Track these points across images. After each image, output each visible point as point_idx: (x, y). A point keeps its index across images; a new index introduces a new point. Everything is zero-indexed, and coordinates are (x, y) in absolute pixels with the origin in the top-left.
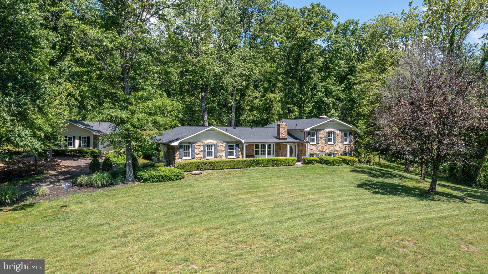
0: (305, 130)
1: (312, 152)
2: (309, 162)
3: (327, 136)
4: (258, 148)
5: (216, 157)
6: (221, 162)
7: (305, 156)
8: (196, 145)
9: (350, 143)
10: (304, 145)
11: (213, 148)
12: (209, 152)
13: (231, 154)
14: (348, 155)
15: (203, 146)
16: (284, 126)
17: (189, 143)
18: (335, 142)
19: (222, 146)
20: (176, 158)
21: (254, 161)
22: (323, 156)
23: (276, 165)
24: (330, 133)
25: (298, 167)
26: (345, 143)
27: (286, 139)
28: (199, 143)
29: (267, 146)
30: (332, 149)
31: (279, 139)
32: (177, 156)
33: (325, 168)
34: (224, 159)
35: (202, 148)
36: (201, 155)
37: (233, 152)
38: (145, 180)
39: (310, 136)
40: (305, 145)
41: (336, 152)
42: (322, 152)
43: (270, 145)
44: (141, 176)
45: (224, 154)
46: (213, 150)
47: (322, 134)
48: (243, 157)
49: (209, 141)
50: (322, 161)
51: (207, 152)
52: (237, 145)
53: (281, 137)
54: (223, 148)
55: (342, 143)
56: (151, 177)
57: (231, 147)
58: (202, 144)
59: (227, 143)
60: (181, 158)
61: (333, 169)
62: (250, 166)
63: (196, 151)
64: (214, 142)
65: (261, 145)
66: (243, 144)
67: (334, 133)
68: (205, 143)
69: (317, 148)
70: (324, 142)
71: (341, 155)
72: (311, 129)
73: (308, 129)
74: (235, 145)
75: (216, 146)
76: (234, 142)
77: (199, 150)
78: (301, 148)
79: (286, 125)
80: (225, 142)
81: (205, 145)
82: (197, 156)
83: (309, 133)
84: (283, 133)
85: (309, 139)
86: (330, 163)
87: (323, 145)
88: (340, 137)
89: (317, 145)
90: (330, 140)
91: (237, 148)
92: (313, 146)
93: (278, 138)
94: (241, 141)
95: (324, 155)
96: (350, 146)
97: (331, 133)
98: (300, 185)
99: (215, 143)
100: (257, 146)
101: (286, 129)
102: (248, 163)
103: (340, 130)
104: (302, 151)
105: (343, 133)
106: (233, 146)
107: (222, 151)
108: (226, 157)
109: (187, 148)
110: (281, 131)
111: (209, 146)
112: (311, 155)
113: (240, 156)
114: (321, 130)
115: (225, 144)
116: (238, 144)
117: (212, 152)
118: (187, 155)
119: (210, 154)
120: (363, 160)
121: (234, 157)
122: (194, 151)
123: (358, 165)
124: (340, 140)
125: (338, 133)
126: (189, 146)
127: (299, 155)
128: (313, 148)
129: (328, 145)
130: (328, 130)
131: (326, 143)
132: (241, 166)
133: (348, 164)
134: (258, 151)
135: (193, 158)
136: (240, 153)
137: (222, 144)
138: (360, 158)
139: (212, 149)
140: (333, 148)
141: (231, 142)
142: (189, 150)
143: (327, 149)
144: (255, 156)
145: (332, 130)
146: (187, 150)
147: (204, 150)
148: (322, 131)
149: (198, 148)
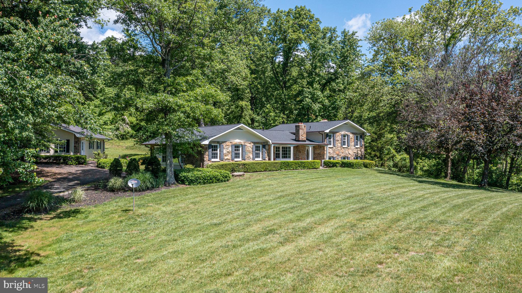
0: (325, 131)
1: (330, 155)
3: (342, 139)
4: (279, 151)
5: (243, 159)
7: (325, 159)
8: (224, 144)
9: (361, 146)
13: (258, 155)
15: (232, 146)
17: (218, 142)
18: (348, 146)
19: (250, 146)
27: (305, 141)
28: (227, 143)
30: (346, 152)
32: (206, 158)
34: (251, 161)
35: (230, 149)
36: (229, 157)
39: (328, 138)
40: (324, 148)
41: (349, 156)
42: (338, 155)
43: (290, 148)
44: (186, 177)
45: (251, 156)
46: (241, 152)
47: (338, 137)
49: (237, 141)
51: (235, 153)
52: (264, 147)
53: (300, 139)
54: (251, 149)
55: (354, 146)
57: (258, 148)
58: (230, 144)
60: (209, 160)
62: (281, 168)
64: (242, 142)
65: (282, 148)
67: (348, 135)
68: (234, 143)
69: (334, 151)
72: (329, 131)
74: (261, 146)
75: (243, 146)
76: (261, 143)
77: (228, 151)
78: (318, 151)
79: (305, 127)
82: (226, 158)
83: (327, 135)
85: (328, 141)
87: (339, 148)
88: (353, 140)
89: (334, 148)
90: (344, 143)
91: (264, 150)
93: (297, 140)
96: (361, 150)
97: (345, 136)
100: (278, 148)
101: (305, 130)
102: (279, 166)
103: (352, 133)
104: (319, 154)
105: (355, 136)
107: (250, 152)
108: (253, 159)
109: (215, 148)
110: (300, 133)
111: (237, 147)
113: (267, 159)
115: (252, 144)
117: (239, 154)
118: (215, 156)
119: (237, 156)
121: (260, 159)
122: (223, 151)
123: (374, 168)
125: (351, 136)
126: (217, 146)
128: (331, 151)
129: (343, 148)
130: (343, 133)
131: (341, 146)
132: (273, 169)
134: (279, 154)
135: (222, 159)
136: (266, 155)
139: (239, 150)
141: (258, 143)
142: (217, 151)
143: (342, 153)
147: (232, 151)
148: (338, 134)
149: (227, 149)
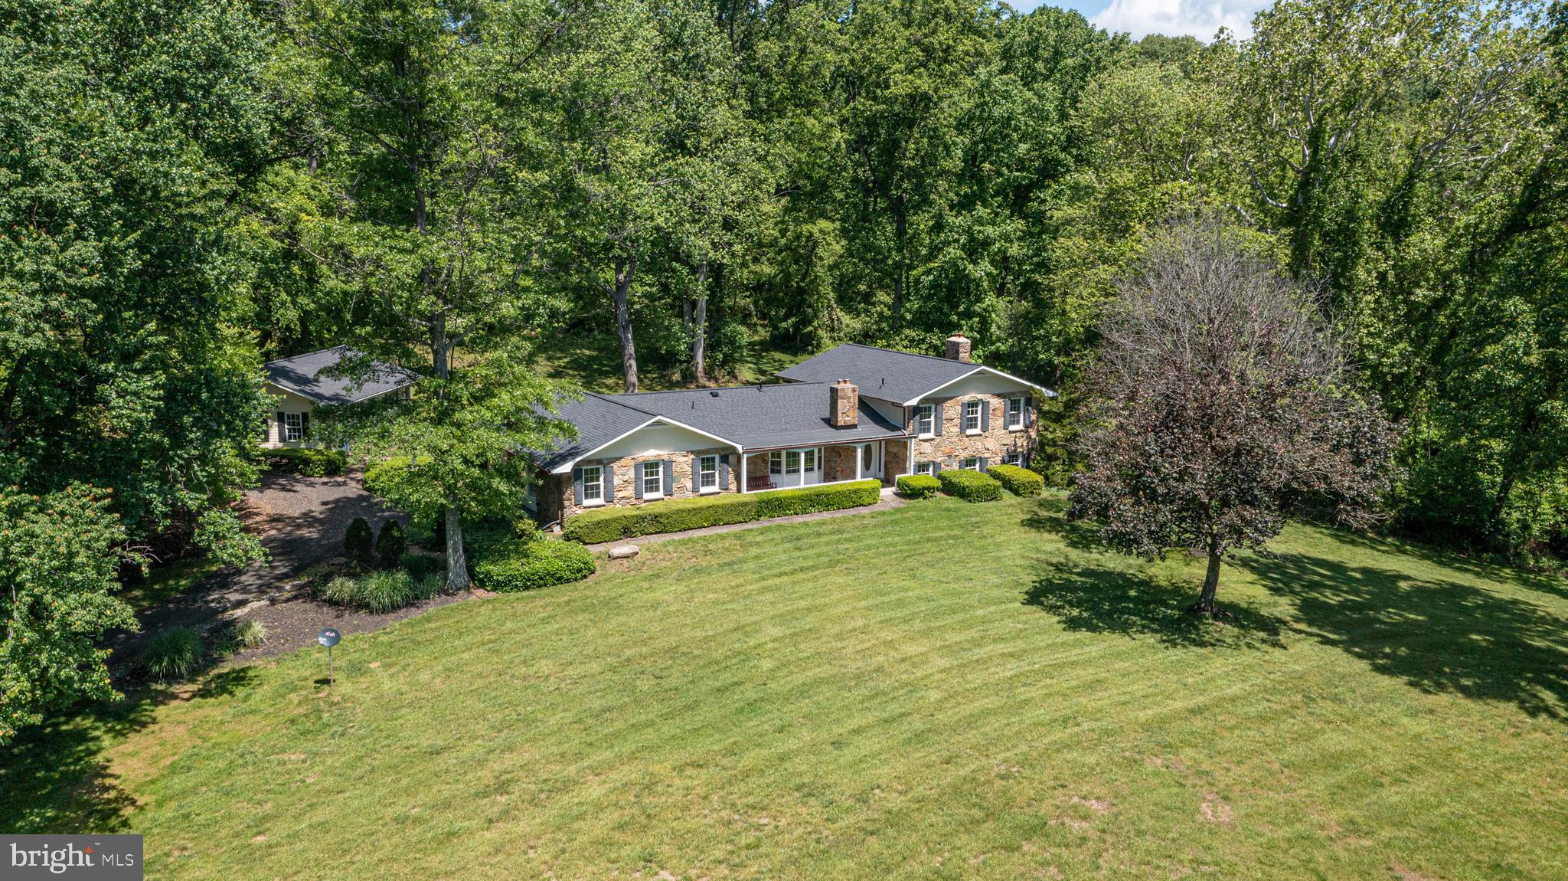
0: (906, 404)
1: (923, 460)
2: (909, 493)
3: (965, 413)
5: (668, 492)
6: (683, 511)
7: (904, 471)
8: (615, 465)
9: (1027, 427)
10: (904, 445)
11: (661, 469)
12: (651, 481)
13: (708, 480)
14: (1019, 462)
15: (636, 466)
16: (849, 394)
17: (599, 462)
18: (985, 429)
19: (684, 462)
20: (566, 503)
21: (768, 502)
22: (952, 469)
23: (828, 506)
24: (973, 405)
25: (883, 513)
26: (1012, 428)
27: (854, 426)
28: (623, 462)
29: (803, 456)
30: (976, 447)
31: (836, 427)
32: (569, 499)
33: (957, 510)
34: (690, 499)
35: (632, 474)
36: (630, 492)
37: (713, 475)
39: (917, 417)
41: (987, 455)
42: (950, 457)
43: (812, 453)
44: (488, 574)
45: (689, 485)
46: (661, 476)
47: (952, 410)
48: (739, 491)
49: (650, 454)
50: (950, 488)
51: (647, 482)
52: (724, 459)
53: (841, 420)
54: (687, 468)
55: (1005, 427)
56: (513, 576)
57: (707, 463)
58: (633, 463)
59: (697, 453)
60: (577, 504)
61: (977, 514)
62: (759, 515)
63: (617, 481)
64: (663, 453)
65: (788, 454)
66: (739, 458)
67: (983, 403)
68: (641, 459)
69: (938, 447)
70: (957, 430)
71: (1002, 462)
72: (921, 401)
73: (914, 402)
74: (717, 458)
75: (668, 464)
76: (716, 450)
77: (626, 478)
78: (894, 449)
79: (854, 390)
80: (692, 452)
81: (641, 463)
82: (621, 495)
83: (916, 410)
84: (847, 413)
85: (917, 424)
86: (969, 495)
87: (955, 439)
88: (999, 413)
89: (938, 439)
90: (972, 423)
91: (725, 466)
92: (927, 444)
93: (831, 422)
94: (734, 450)
95: (956, 466)
96: (1029, 437)
97: (976, 405)
98: (886, 599)
99: (666, 458)
100: (776, 454)
101: (855, 399)
102: (754, 508)
103: (999, 395)
104: (896, 455)
105: (1009, 402)
106: (713, 459)
107: (685, 476)
108: (695, 490)
109: (594, 475)
110: (840, 407)
111: (651, 466)
112: (922, 467)
113: (733, 487)
114: (950, 399)
115: (693, 456)
116: (727, 455)
117: (657, 481)
118: (592, 492)
119: (652, 486)
120: (1057, 479)
121: (716, 489)
122: (612, 482)
123: (1046, 493)
124: (1001, 421)
125: (995, 402)
126: (598, 470)
127: (889, 469)
128: (927, 448)
129: (968, 436)
130: (967, 398)
131: (962, 431)
132: (736, 518)
133: (1016, 493)
134: (779, 463)
135: (609, 499)
136: (731, 477)
137: (686, 459)
138: (1049, 473)
139: (657, 473)
140: (979, 445)
141: (707, 452)
142: (598, 480)
143: (964, 450)
144: (773, 478)
145: (980, 396)
146: (592, 481)
147: (637, 477)
148: (949, 403)
149: (623, 474)
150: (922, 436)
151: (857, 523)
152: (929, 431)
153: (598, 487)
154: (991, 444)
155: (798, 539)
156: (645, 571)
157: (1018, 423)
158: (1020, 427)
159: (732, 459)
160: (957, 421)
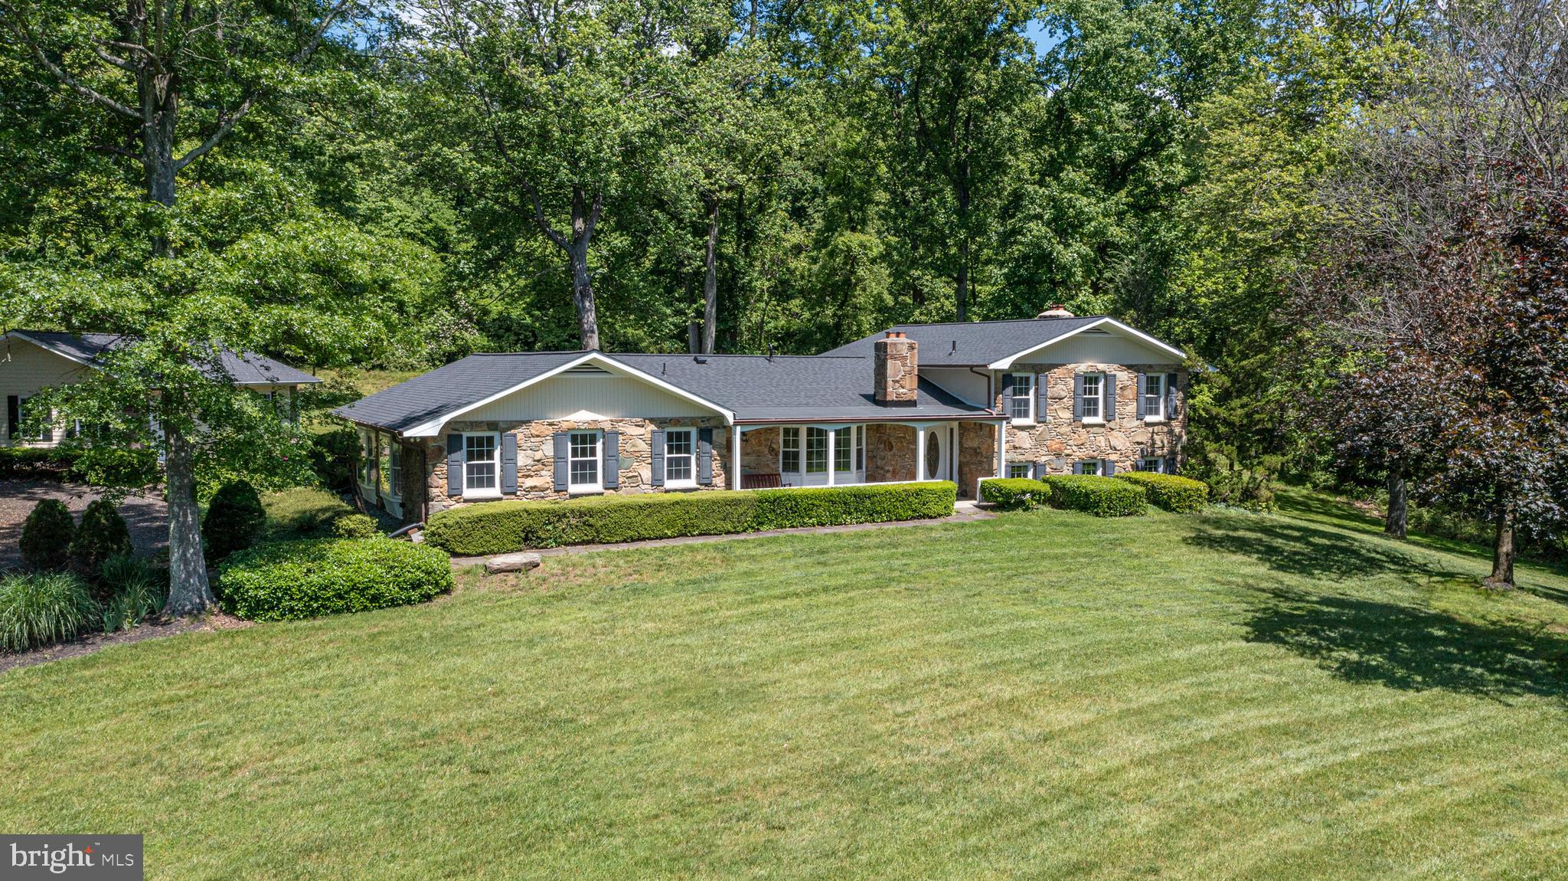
0: (992, 366)
1: (1018, 458)
2: (1004, 502)
3: (1080, 391)
4: (796, 444)
5: (612, 485)
6: (629, 507)
7: (990, 472)
8: (520, 433)
9: (1169, 418)
10: (986, 430)
11: (599, 446)
12: (583, 465)
13: (679, 469)
14: (1161, 469)
15: (555, 437)
16: (905, 351)
17: (493, 426)
18: (1109, 417)
19: (638, 436)
20: (434, 492)
21: (776, 501)
22: (1065, 474)
23: (872, 515)
24: (1091, 379)
25: (963, 526)
26: (1149, 419)
27: (912, 403)
28: (535, 428)
29: (832, 436)
31: (884, 403)
32: (438, 484)
33: (1078, 525)
34: (646, 494)
35: (548, 449)
36: (545, 479)
37: (687, 461)
38: (257, 608)
39: (1009, 390)
40: (991, 428)
41: (1113, 457)
42: (1058, 455)
43: (847, 431)
45: (646, 473)
46: (599, 457)
47: (1061, 383)
48: (729, 485)
49: (582, 418)
50: (1063, 498)
51: (575, 465)
52: (705, 435)
53: (892, 396)
54: (643, 446)
55: (1139, 417)
56: (286, 591)
57: (678, 442)
58: (550, 431)
59: (660, 422)
60: (454, 493)
61: (1114, 530)
62: (758, 524)
63: (522, 459)
64: (603, 419)
65: (810, 432)
66: (729, 430)
67: (1106, 376)
68: (565, 426)
69: (1040, 441)
70: (1067, 415)
71: (1136, 468)
72: (1013, 364)
73: (1004, 364)
74: (694, 432)
76: (692, 421)
77: (538, 455)
78: (972, 443)
79: (911, 347)
80: (652, 421)
81: (565, 433)
82: (529, 483)
83: (1005, 379)
84: (902, 382)
85: (1009, 403)
86: (1097, 504)
87: (1065, 429)
88: (1130, 394)
89: (1041, 428)
90: (1090, 408)
91: (707, 446)
92: (1024, 434)
93: (878, 399)
94: (722, 417)
95: (1067, 471)
96: (1171, 432)
97: (1096, 381)
99: (607, 427)
100: (791, 434)
101: (914, 361)
102: (751, 512)
103: (1130, 367)
104: (976, 452)
105: (1143, 378)
106: (687, 435)
107: (638, 457)
108: (657, 483)
109: (481, 448)
110: (889, 372)
111: (584, 440)
112: (1017, 470)
113: (720, 481)
114: (1056, 366)
115: (652, 427)
116: (711, 429)
117: (593, 465)
118: (482, 476)
119: (584, 472)
120: (1224, 490)
121: (692, 483)
122: (514, 460)
123: (1208, 510)
124: (1132, 408)
125: (1123, 377)
126: (490, 440)
127: (966, 469)
128: (1024, 439)
129: (1084, 426)
130: (1083, 367)
131: (1076, 418)
132: (720, 525)
133: (1166, 506)
134: (796, 455)
135: (510, 491)
136: (716, 465)
137: (641, 431)
138: (1214, 479)
139: (593, 453)
140: (1101, 441)
141: (677, 421)
142: (490, 456)
143: (1080, 446)
144: (785, 477)
145: (1101, 366)
146: (480, 456)
147: (558, 457)
148: (1058, 372)
149: (533, 448)
150: (1016, 421)
151: (920, 535)
152: (1026, 415)
153: (491, 468)
154: (1119, 440)
155: (822, 552)
156: (542, 591)
157: (1157, 412)
158: (1161, 417)
159: (718, 436)
160: (1068, 402)
